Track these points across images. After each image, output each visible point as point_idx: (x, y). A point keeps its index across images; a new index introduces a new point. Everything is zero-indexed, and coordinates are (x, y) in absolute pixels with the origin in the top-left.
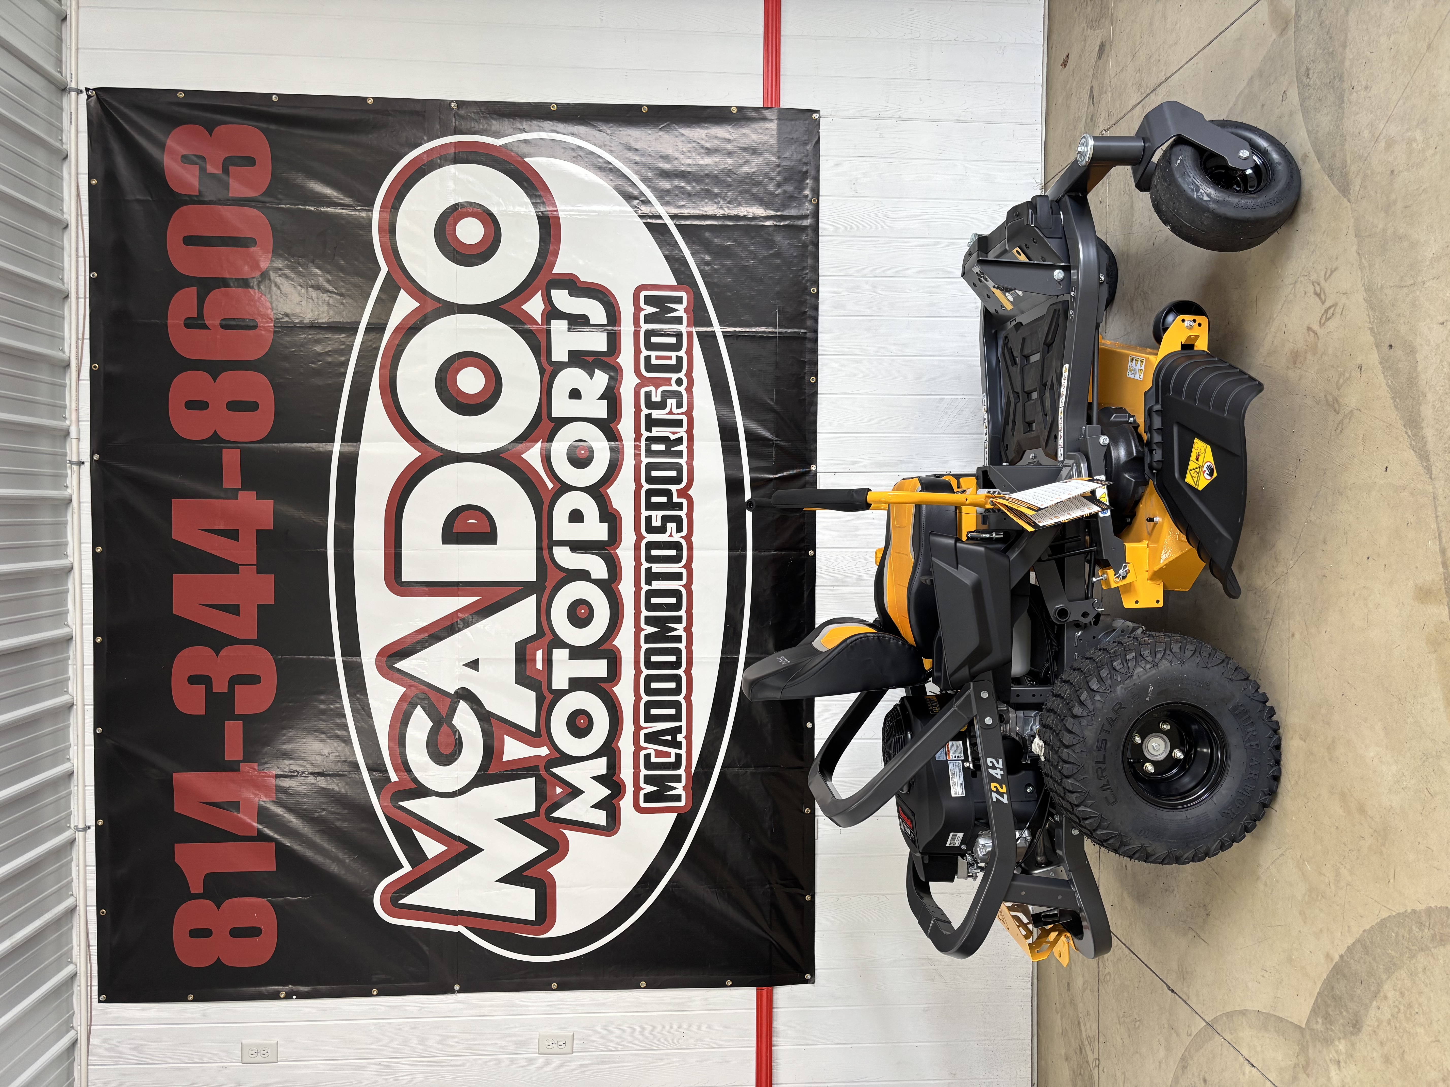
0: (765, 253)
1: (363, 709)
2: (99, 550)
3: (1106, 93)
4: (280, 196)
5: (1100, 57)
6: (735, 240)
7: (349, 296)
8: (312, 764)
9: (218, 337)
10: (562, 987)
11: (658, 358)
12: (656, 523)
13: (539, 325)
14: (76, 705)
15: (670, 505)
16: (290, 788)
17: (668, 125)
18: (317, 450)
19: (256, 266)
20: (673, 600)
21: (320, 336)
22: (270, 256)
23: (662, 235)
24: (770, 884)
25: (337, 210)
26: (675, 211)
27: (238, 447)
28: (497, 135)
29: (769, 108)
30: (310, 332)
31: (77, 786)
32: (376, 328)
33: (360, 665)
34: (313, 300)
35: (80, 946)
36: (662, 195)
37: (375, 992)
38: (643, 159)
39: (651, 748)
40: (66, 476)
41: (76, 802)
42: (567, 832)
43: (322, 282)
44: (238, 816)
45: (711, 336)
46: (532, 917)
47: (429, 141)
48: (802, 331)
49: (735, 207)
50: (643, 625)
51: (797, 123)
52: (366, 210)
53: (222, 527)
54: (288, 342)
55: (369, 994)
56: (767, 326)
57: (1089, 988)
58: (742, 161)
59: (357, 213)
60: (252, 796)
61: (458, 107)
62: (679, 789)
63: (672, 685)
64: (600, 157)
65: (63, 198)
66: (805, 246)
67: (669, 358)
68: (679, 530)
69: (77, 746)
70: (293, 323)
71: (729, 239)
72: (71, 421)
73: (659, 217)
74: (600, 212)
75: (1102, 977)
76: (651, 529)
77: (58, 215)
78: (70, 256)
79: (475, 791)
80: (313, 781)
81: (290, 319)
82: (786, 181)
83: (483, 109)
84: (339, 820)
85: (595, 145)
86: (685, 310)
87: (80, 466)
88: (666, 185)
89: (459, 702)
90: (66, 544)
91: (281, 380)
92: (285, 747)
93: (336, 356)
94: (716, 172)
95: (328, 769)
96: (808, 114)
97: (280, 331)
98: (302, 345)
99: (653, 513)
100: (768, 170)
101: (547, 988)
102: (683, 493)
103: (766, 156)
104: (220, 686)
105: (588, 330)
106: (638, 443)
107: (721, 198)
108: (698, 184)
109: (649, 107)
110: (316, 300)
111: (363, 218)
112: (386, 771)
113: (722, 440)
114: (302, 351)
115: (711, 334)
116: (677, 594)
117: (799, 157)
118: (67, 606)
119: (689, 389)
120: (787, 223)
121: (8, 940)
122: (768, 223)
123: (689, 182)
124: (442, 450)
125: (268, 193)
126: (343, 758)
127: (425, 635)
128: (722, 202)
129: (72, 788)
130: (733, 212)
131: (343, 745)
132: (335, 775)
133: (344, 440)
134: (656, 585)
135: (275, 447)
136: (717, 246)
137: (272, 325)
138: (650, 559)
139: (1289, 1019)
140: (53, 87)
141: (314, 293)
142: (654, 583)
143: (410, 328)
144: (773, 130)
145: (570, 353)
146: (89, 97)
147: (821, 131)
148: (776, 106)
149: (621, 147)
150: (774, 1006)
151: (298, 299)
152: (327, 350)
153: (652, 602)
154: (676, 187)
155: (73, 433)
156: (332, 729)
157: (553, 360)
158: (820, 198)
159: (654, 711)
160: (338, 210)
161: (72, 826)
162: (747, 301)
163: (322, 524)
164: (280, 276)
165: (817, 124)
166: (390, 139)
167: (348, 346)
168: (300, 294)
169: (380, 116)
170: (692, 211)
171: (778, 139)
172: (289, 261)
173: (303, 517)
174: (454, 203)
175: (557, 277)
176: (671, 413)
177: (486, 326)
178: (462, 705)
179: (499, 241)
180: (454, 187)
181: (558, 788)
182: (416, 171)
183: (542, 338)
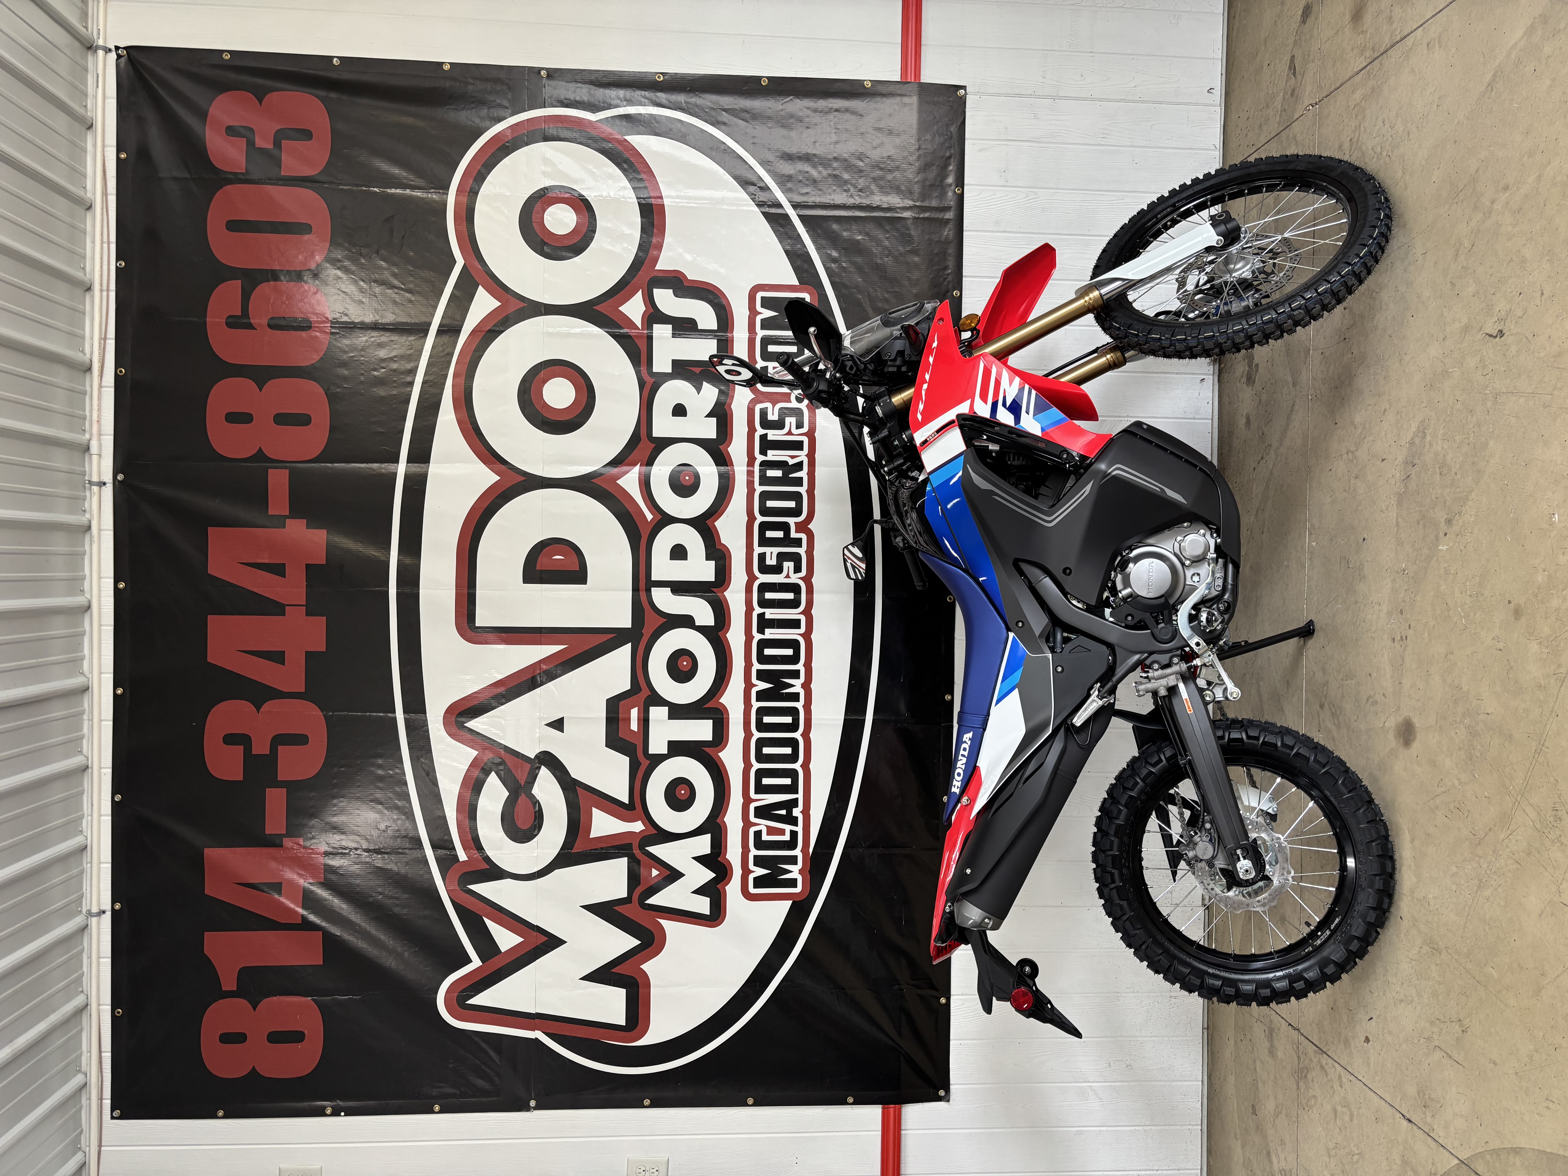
0: (901, 249)
1: (428, 775)
2: (122, 585)
3: (1313, 62)
4: (341, 176)
6: (867, 234)
7: (418, 292)
8: (367, 839)
9: (265, 338)
10: (655, 1104)
12: (771, 561)
13: (639, 329)
14: (92, 768)
15: (787, 541)
16: (340, 867)
17: (791, 100)
18: (379, 471)
19: (309, 257)
20: (789, 652)
21: (384, 339)
22: (328, 244)
23: (782, 226)
24: (899, 984)
25: (405, 194)
26: (798, 199)
27: (286, 468)
28: (593, 108)
29: (908, 83)
30: (372, 335)
31: (91, 863)
32: (450, 330)
33: (425, 724)
34: (376, 297)
35: (90, 1052)
36: (783, 181)
37: (437, 1108)
39: (763, 825)
40: (84, 499)
41: (88, 882)
42: (663, 922)
43: (387, 275)
44: (279, 900)
46: (622, 1022)
47: (514, 114)
49: (867, 196)
50: (754, 680)
51: (941, 99)
52: (439, 193)
53: (266, 561)
54: (347, 345)
55: (431, 1111)
58: (876, 143)
59: (430, 195)
60: (295, 877)
61: (548, 76)
62: (795, 872)
63: (788, 751)
64: (711, 135)
65: (86, 173)
66: (947, 242)
68: (798, 569)
69: (91, 815)
70: (353, 323)
71: (860, 233)
72: (91, 434)
73: (779, 205)
74: (711, 197)
76: (765, 569)
77: (81, 193)
78: (93, 242)
79: (557, 872)
80: (367, 860)
81: (350, 318)
82: (926, 167)
83: (578, 77)
84: (397, 905)
85: (706, 121)
87: (100, 487)
88: (787, 168)
89: (540, 768)
90: (83, 578)
91: (338, 390)
92: (335, 819)
93: (402, 362)
94: (845, 155)
95: (385, 845)
96: (953, 91)
97: (338, 333)
98: (363, 349)
99: (768, 550)
100: (906, 154)
101: (640, 1105)
102: (803, 527)
103: (904, 137)
104: (261, 748)
105: (694, 336)
106: (751, 469)
107: (851, 184)
108: (825, 168)
109: (770, 79)
110: (380, 297)
111: (436, 202)
112: (454, 848)
114: (362, 356)
116: (793, 644)
117: (942, 140)
118: (82, 651)
120: (927, 215)
121: (7, 1047)
122: (907, 214)
123: (814, 167)
124: (525, 473)
125: (326, 171)
126: (403, 833)
127: (501, 690)
128: (852, 189)
129: (85, 866)
130: (866, 202)
131: (403, 817)
132: (394, 851)
133: (409, 461)
134: (771, 634)
135: (329, 468)
136: (846, 240)
137: (329, 325)
138: (763, 603)
140: (77, 44)
141: (378, 290)
142: (767, 631)
143: (490, 331)
144: (912, 107)
145: (676, 363)
146: (119, 57)
147: (967, 110)
148: (915, 80)
150: (903, 1127)
151: (360, 296)
152: (390, 356)
153: (765, 654)
154: (800, 171)
155: (94, 449)
156: (391, 799)
157: (655, 370)
158: (966, 188)
159: (766, 781)
160: (408, 191)
161: (84, 911)
163: (383, 558)
164: (339, 269)
165: (962, 102)
166: (469, 112)
167: (416, 350)
168: (362, 291)
169: (458, 84)
170: (818, 200)
171: (919, 119)
172: (349, 251)
173: (361, 549)
174: (542, 186)
175: (660, 275)
176: (790, 433)
177: (578, 330)
178: (544, 772)
179: (594, 232)
180: (543, 167)
181: (653, 870)
182: (499, 149)
183: (642, 345)
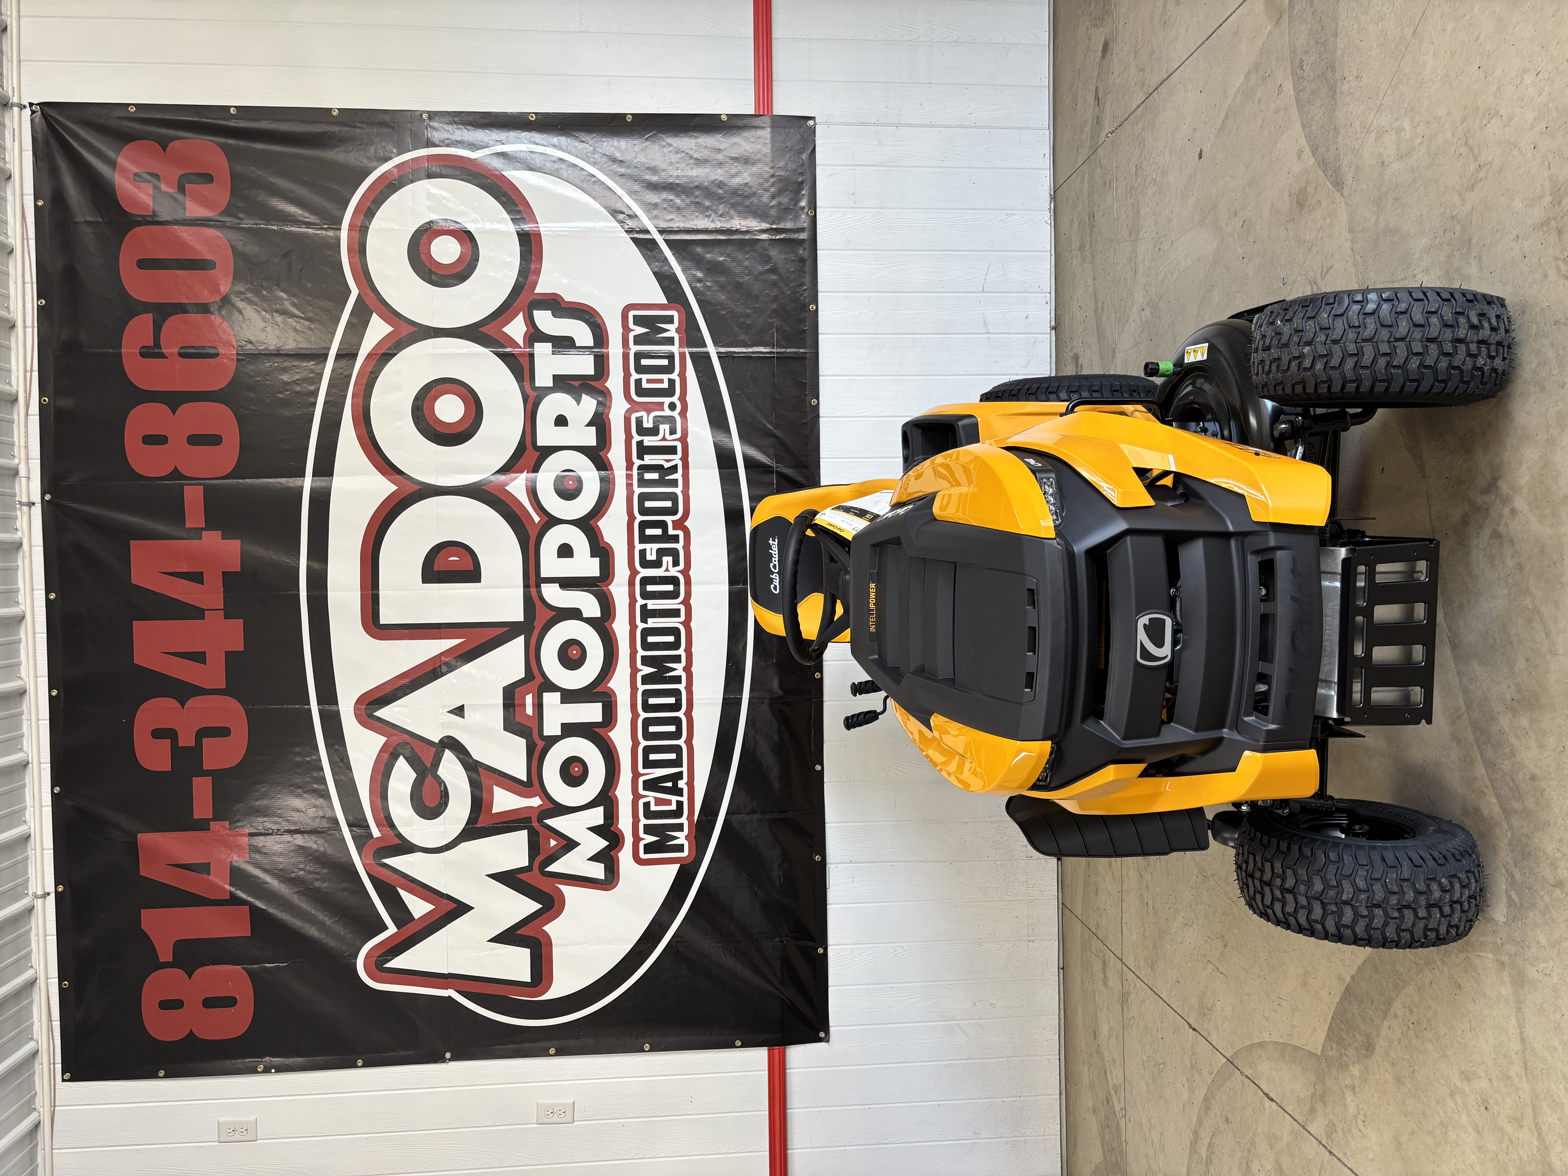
0: (760, 268)
1: (342, 762)
2: (52, 596)
3: (1110, 93)
4: (241, 216)
5: (1103, 57)
6: (728, 256)
7: (317, 321)
8: (288, 821)
9: (177, 366)
10: (560, 1053)
11: (649, 381)
12: (651, 556)
13: (521, 348)
14: (32, 763)
15: (665, 537)
16: (264, 847)
17: (654, 134)
18: (286, 485)
19: (216, 290)
20: (671, 639)
21: (287, 364)
22: (231, 279)
23: (650, 250)
24: (780, 937)
25: (302, 230)
26: (664, 225)
27: (200, 484)
28: (473, 146)
29: (761, 115)
30: (276, 360)
31: (35, 850)
32: (347, 355)
33: (337, 714)
34: (278, 325)
35: (41, 1021)
36: (650, 208)
37: (360, 1063)
38: (629, 171)
39: (651, 796)
40: (15, 519)
41: (34, 867)
42: (563, 888)
43: (288, 305)
44: (209, 879)
45: (706, 357)
46: (528, 978)
47: (400, 153)
48: (802, 350)
49: (728, 220)
50: (639, 665)
51: (792, 130)
52: (333, 229)
53: (185, 570)
54: (253, 371)
55: (354, 1066)
56: (765, 346)
57: (1114, 1034)
58: (733, 171)
59: (324, 232)
60: (223, 856)
61: (430, 118)
62: (681, 838)
63: (672, 728)
64: (582, 169)
65: (7, 220)
66: (802, 261)
67: (661, 381)
68: (676, 563)
69: (33, 807)
70: (258, 349)
71: (722, 254)
72: (20, 459)
73: (647, 232)
74: (585, 228)
75: (1126, 1022)
76: (645, 564)
77: (4, 239)
78: (16, 283)
79: (464, 845)
80: (289, 839)
81: (254, 346)
82: (780, 192)
83: (456, 119)
84: (317, 880)
85: (577, 156)
86: (677, 330)
87: (30, 507)
88: (653, 197)
89: (444, 751)
90: (17, 591)
91: (246, 412)
92: (258, 803)
93: (305, 385)
94: (706, 184)
95: (306, 825)
96: (803, 121)
97: (243, 360)
98: (268, 374)
99: (647, 546)
100: (761, 181)
101: (544, 1054)
102: (679, 524)
103: (759, 166)
104: (186, 740)
105: (572, 353)
106: (630, 472)
107: (712, 211)
108: (688, 197)
109: (634, 115)
110: (282, 326)
111: (330, 237)
112: (368, 827)
113: (720, 467)
114: (268, 380)
115: (705, 355)
116: (675, 632)
117: (794, 167)
118: (19, 657)
119: (683, 413)
120: (782, 236)
122: (764, 236)
123: (677, 195)
124: (420, 483)
125: (227, 212)
126: (322, 814)
127: (406, 681)
128: (713, 215)
129: (29, 853)
130: (727, 225)
131: (322, 801)
132: (314, 832)
133: (315, 474)
134: (652, 623)
135: (241, 483)
136: (710, 262)
137: (235, 352)
138: (646, 595)
139: (1305, 1047)
141: (279, 319)
142: (650, 620)
143: (384, 354)
144: (766, 138)
145: (555, 377)
146: (33, 112)
147: (817, 138)
148: (768, 112)
149: (604, 159)
150: (788, 1066)
151: (263, 324)
152: (294, 379)
153: (649, 641)
154: (665, 200)
155: (22, 472)
156: (309, 783)
157: (537, 385)
158: (818, 210)
159: (652, 757)
160: (304, 230)
161: (30, 893)
162: (742, 320)
163: (293, 564)
164: (242, 300)
165: (813, 131)
166: (357, 153)
167: (317, 374)
168: (264, 320)
169: (347, 129)
170: (682, 225)
171: (772, 148)
172: (252, 284)
173: (273, 557)
174: (428, 220)
175: (539, 297)
176: (664, 439)
177: (465, 351)
178: (448, 755)
179: (477, 260)
180: (428, 203)
181: (551, 840)
182: (386, 186)
183: (525, 363)
